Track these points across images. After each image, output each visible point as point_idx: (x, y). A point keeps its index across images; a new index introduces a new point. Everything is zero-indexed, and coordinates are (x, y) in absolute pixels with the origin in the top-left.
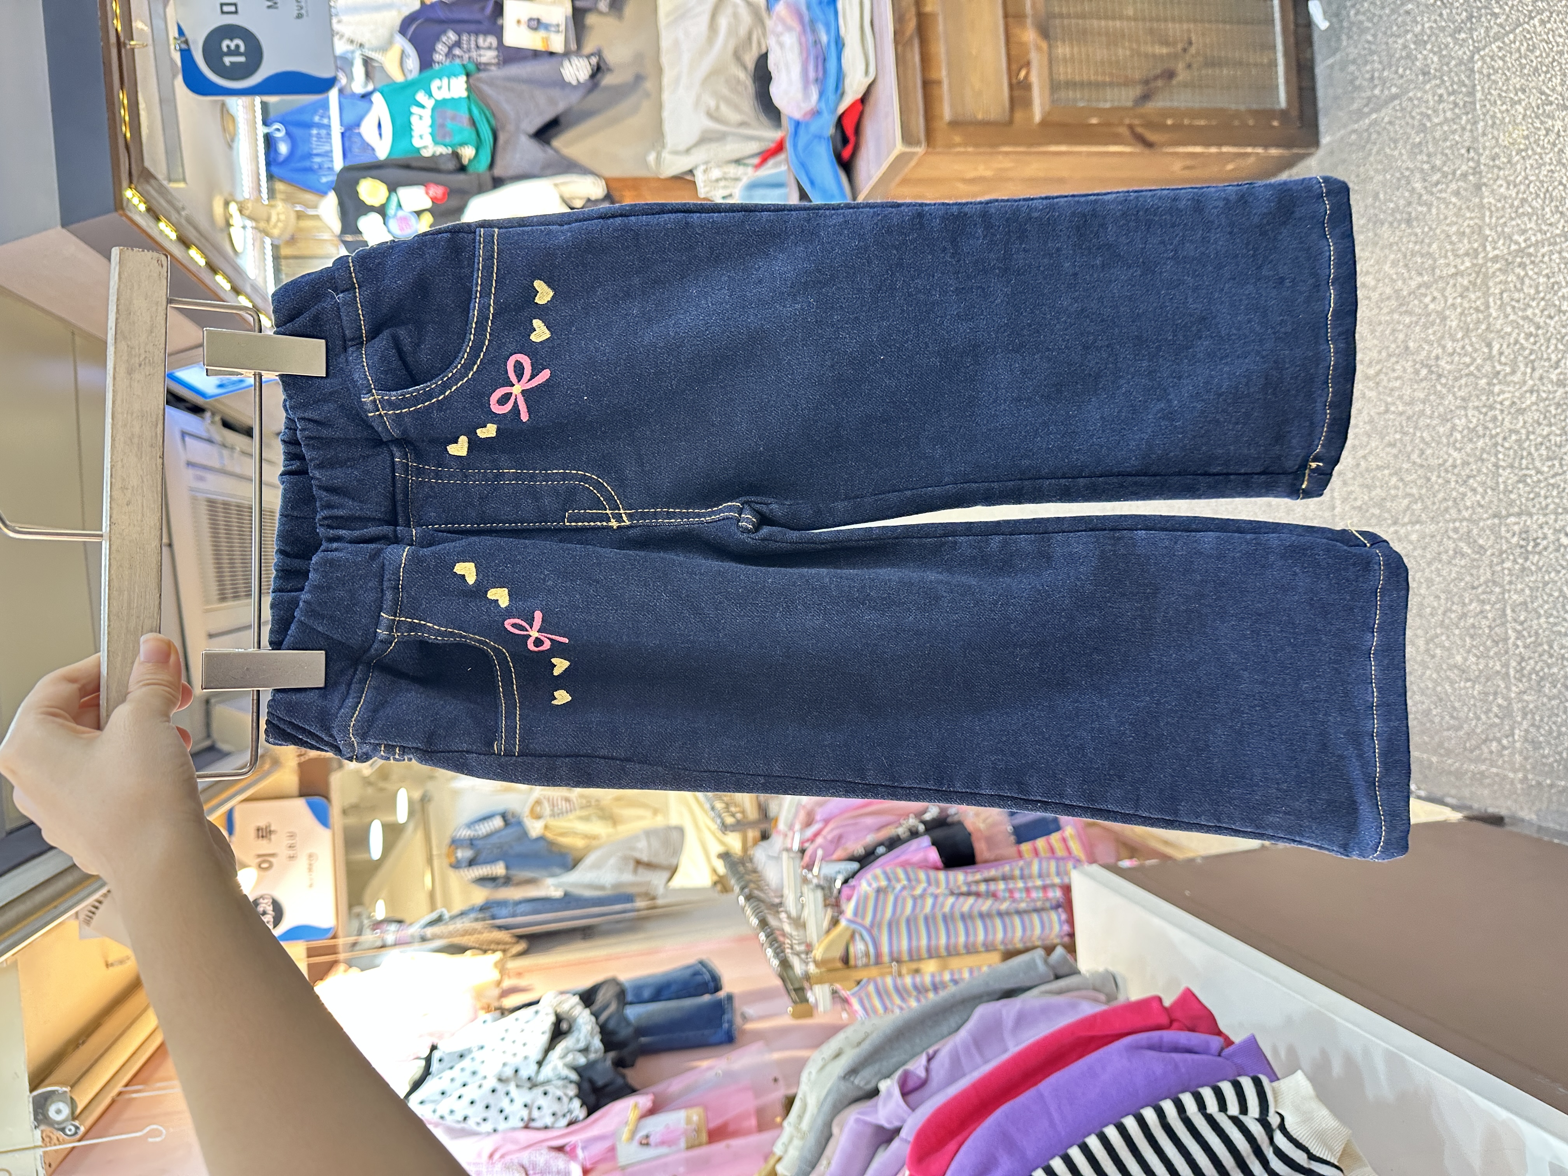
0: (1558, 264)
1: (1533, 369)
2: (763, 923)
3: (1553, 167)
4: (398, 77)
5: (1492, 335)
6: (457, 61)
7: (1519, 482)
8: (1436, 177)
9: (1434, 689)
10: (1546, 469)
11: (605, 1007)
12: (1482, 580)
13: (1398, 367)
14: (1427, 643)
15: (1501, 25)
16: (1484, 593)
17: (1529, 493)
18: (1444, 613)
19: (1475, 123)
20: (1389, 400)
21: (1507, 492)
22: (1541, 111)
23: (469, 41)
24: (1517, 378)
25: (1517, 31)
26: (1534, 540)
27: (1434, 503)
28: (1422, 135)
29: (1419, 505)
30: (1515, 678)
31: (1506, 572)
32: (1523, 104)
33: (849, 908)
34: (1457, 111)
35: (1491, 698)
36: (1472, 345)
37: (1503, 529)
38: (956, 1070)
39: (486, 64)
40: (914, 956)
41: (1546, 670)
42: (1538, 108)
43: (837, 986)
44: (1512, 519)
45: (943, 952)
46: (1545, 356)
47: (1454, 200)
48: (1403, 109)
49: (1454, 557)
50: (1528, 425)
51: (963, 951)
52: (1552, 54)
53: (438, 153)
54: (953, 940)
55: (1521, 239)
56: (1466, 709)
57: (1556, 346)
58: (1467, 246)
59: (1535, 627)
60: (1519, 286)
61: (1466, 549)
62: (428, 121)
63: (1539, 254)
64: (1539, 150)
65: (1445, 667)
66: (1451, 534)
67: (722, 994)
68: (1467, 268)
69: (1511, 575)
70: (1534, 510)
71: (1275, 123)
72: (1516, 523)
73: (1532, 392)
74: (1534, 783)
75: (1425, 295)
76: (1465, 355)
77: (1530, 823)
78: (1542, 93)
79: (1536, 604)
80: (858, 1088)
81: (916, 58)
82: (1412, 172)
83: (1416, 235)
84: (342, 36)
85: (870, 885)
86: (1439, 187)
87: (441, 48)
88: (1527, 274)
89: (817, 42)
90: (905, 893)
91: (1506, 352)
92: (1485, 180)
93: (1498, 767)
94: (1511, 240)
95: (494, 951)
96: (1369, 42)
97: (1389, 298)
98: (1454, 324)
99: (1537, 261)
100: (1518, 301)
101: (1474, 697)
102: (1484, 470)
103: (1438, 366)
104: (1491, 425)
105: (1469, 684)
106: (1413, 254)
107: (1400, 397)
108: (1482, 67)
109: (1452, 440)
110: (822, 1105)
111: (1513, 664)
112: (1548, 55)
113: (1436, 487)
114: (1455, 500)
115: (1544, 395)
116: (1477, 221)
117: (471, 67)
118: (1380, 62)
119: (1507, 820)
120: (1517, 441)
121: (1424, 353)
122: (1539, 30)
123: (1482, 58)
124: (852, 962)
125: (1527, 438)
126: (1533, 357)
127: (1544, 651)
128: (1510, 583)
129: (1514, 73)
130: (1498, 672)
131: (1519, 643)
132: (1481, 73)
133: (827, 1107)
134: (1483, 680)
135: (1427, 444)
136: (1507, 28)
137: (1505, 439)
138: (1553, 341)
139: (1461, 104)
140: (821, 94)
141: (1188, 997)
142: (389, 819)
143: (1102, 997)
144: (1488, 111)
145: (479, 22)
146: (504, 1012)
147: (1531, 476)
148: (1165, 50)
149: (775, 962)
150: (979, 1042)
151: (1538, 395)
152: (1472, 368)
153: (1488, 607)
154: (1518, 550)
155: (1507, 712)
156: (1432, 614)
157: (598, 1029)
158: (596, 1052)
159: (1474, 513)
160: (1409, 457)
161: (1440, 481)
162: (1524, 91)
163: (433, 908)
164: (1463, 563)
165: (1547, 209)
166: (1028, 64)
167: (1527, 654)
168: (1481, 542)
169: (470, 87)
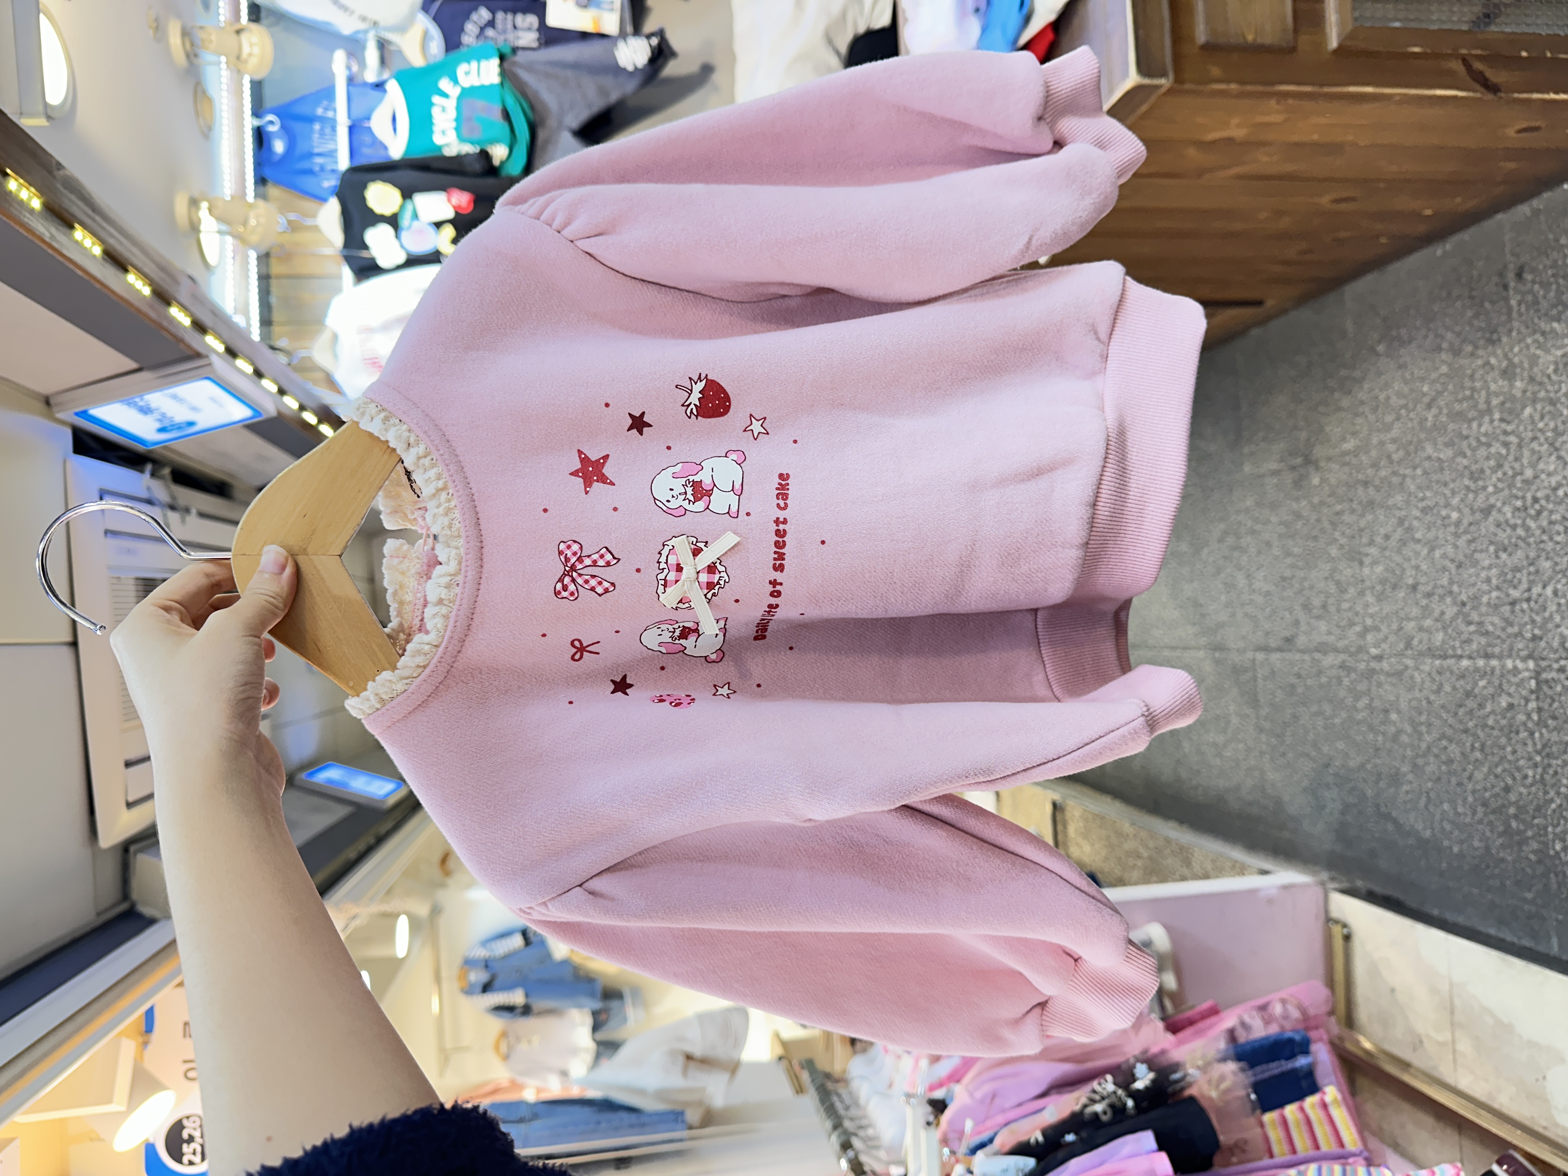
4: (417, 60)
6: (491, 43)
23: (505, 21)
39: (525, 48)
53: (463, 152)
62: (452, 113)
87: (471, 28)
117: (507, 50)
169: (504, 73)
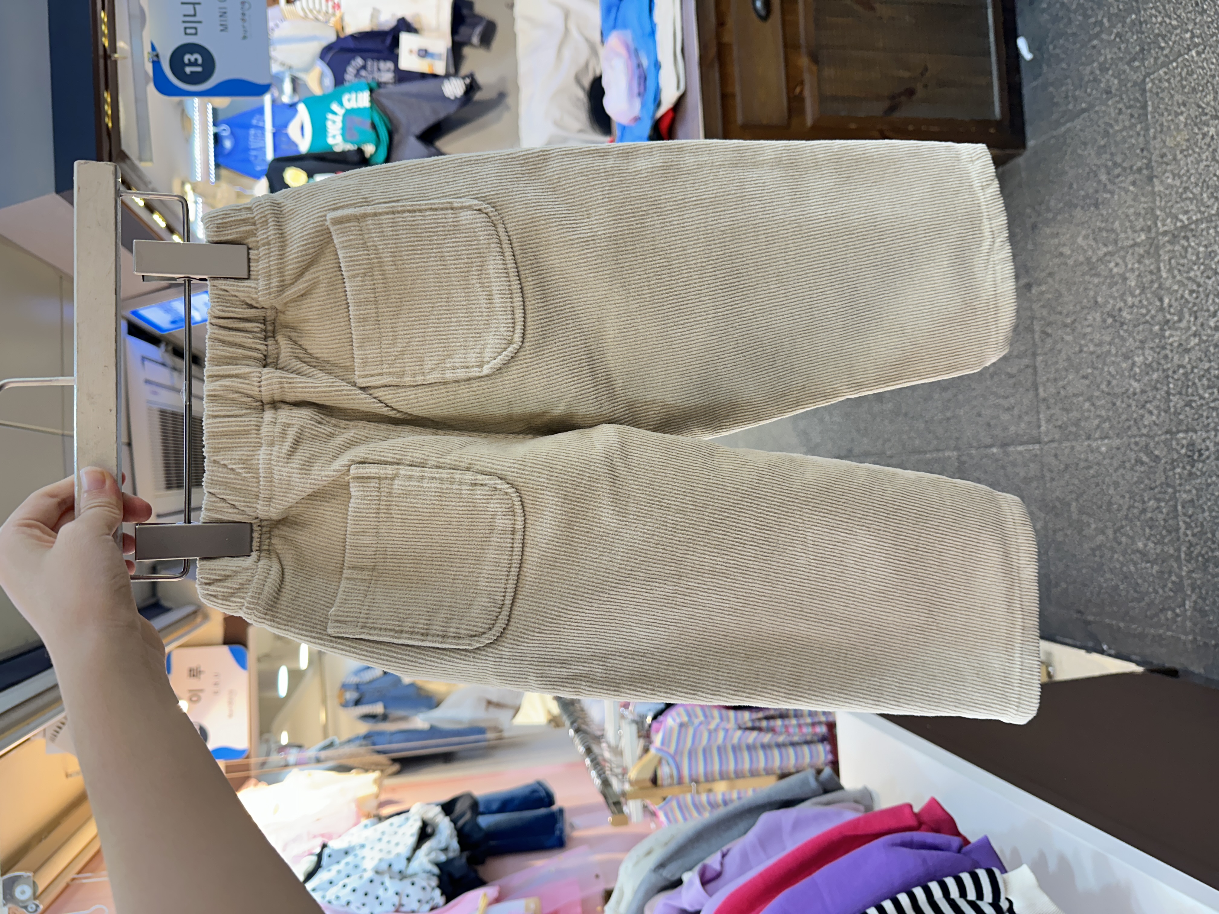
0: (1214, 237)
1: (1196, 318)
2: (589, 751)
3: (1208, 163)
4: (317, 91)
5: (1163, 292)
6: (363, 81)
7: (1186, 405)
8: (1117, 171)
9: (1121, 568)
10: (1207, 395)
11: (462, 815)
12: (1158, 483)
13: (1089, 317)
14: (1115, 532)
15: (1166, 56)
16: (1160, 493)
17: (1194, 414)
18: (1128, 509)
19: (1147, 130)
20: (1083, 342)
21: (1177, 414)
22: (1198, 120)
23: (372, 65)
24: (1183, 324)
25: (1180, 60)
26: (1200, 451)
27: (1119, 422)
28: (1106, 139)
29: (1107, 424)
30: (1185, 560)
31: (1177, 476)
32: (1185, 115)
33: (657, 739)
34: (1133, 121)
35: (1166, 576)
36: (1147, 299)
37: (1174, 443)
38: (745, 864)
39: (385, 83)
40: (709, 779)
41: (1210, 554)
42: (1196, 117)
43: (648, 802)
44: (1181, 435)
45: (732, 775)
46: (1205, 308)
47: (1131, 188)
48: (1091, 120)
49: (1136, 465)
50: (1192, 362)
51: (748, 774)
52: (1206, 77)
53: (346, 149)
54: (740, 766)
55: (1184, 218)
56: (1146, 584)
57: (1213, 300)
58: (1143, 223)
59: (1201, 520)
60: (1183, 254)
61: (1145, 459)
62: (339, 125)
63: (1199, 230)
64: (1197, 150)
65: (1129, 551)
66: (1133, 446)
67: (555, 808)
68: (1142, 241)
69: (1181, 478)
70: (1198, 428)
71: (992, 131)
72: (1184, 438)
73: (1195, 335)
74: (1201, 643)
75: (1110, 262)
76: (1143, 306)
77: (1199, 675)
78: (1199, 106)
79: (1201, 502)
80: (666, 879)
81: (717, 76)
82: (1098, 167)
83: (1102, 215)
84: (276, 61)
85: (674, 720)
86: (1121, 178)
87: (351, 70)
88: (1189, 245)
89: (639, 66)
90: (703, 728)
91: (1175, 304)
92: (1155, 173)
93: (1173, 631)
94: (1177, 218)
95: (374, 770)
96: (1063, 69)
97: (1082, 263)
98: (1133, 284)
99: (1198, 234)
100: (1183, 265)
101: (1153, 575)
102: (1158, 397)
103: (1121, 316)
104: (1163, 362)
105: (1149, 565)
106: (1100, 229)
107: (1092, 340)
108: (1152, 87)
109: (1132, 373)
110: (636, 892)
111: (1184, 549)
112: (1203, 78)
113: (1120, 410)
114: (1135, 420)
115: (1204, 338)
116: (1150, 204)
117: (374, 85)
118: (1073, 84)
119: (1180, 673)
120: (1183, 374)
121: (1109, 307)
122: (1196, 59)
123: (1152, 81)
124: (659, 782)
125: (1192, 371)
126: (1195, 309)
127: (1208, 539)
128: (1180, 485)
129: (1177, 92)
130: (1172, 555)
131: (1189, 532)
132: (1151, 91)
133: (640, 895)
134: (1160, 562)
135: (1113, 376)
136: (1171, 58)
137: (1174, 372)
138: (1211, 296)
139: (1136, 116)
140: (643, 105)
141: (934, 804)
142: (293, 666)
143: (862, 808)
144: (1157, 121)
145: (379, 51)
146: (380, 819)
147: (1195, 401)
148: (906, 74)
149: (598, 782)
150: (763, 842)
151: (1200, 339)
152: (1148, 318)
153: (1163, 504)
154: (1186, 459)
155: (1179, 587)
156: (1118, 510)
157: (455, 833)
158: (454, 851)
159: (1151, 430)
160: (1098, 387)
161: (1124, 405)
162: (1184, 105)
163: (326, 735)
164: (1142, 469)
165: (1205, 195)
166: (802, 83)
167: (1194, 540)
168: (1157, 452)
169: (372, 100)
